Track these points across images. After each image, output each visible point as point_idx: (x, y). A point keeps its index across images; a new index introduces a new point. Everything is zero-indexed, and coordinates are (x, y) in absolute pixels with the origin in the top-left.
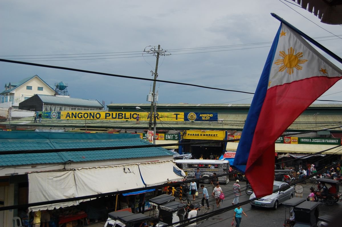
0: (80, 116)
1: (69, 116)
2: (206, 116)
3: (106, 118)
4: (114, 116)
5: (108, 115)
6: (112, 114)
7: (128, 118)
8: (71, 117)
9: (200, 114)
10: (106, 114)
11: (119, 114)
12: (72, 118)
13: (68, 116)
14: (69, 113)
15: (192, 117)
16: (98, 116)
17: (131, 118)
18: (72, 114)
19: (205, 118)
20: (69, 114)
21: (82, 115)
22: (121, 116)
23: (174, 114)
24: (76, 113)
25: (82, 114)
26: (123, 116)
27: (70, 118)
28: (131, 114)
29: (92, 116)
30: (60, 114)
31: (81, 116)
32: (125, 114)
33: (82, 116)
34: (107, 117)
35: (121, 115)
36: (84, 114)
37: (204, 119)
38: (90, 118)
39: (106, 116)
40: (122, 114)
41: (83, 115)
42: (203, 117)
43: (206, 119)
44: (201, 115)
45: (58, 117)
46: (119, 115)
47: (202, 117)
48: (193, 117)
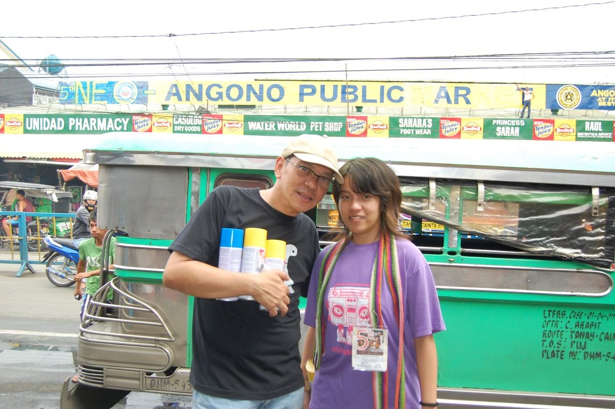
0: (214, 94)
1: (177, 94)
2: (609, 97)
3: (301, 100)
4: (329, 94)
5: (309, 90)
6: (323, 88)
7: (375, 101)
8: (183, 96)
9: (592, 90)
10: (302, 87)
11: (344, 87)
12: (188, 99)
13: (174, 95)
14: (175, 86)
15: (569, 97)
16: (275, 93)
17: (382, 101)
18: (189, 87)
19: (607, 100)
20: (177, 90)
21: (220, 90)
22: (350, 93)
23: (518, 89)
24: (200, 86)
25: (220, 87)
26: (359, 93)
27: (180, 99)
28: (382, 88)
29: (255, 93)
30: (147, 89)
31: (217, 93)
32: (364, 88)
33: (220, 94)
34: (305, 97)
35: (351, 90)
36: (229, 88)
37: (604, 104)
38: (248, 99)
39: (302, 94)
40: (355, 88)
41: (224, 90)
42: (599, 99)
43: (609, 104)
44: (594, 93)
45: (137, 99)
46: (343, 92)
47: (598, 97)
48: (571, 98)
